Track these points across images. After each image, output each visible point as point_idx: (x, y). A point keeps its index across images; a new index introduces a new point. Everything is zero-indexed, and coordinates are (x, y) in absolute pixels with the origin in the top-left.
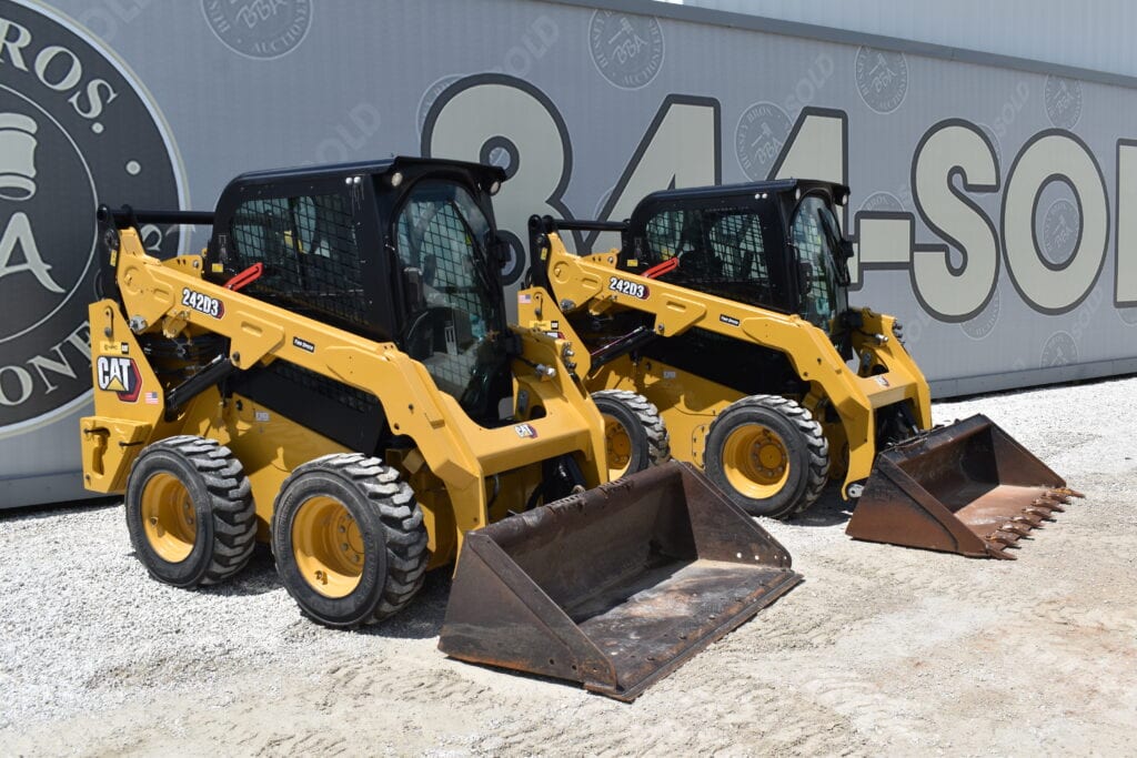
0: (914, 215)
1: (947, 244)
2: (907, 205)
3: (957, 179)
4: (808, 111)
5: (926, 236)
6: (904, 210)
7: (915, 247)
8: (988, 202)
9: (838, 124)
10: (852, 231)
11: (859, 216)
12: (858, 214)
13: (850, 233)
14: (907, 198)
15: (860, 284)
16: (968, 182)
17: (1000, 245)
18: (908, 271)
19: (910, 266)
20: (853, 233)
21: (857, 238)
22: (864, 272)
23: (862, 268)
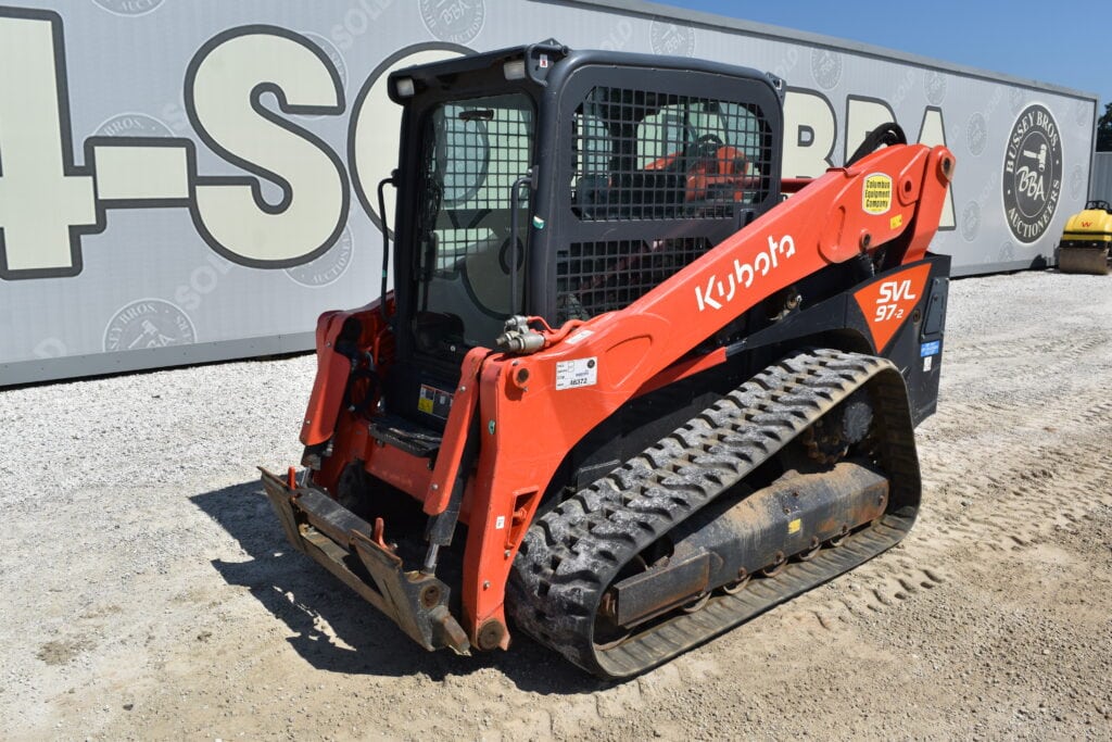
0: (195, 141)
1: (252, 176)
2: (184, 129)
3: (269, 101)
5: (209, 164)
6: (175, 136)
7: (195, 180)
8: (333, 130)
9: (46, 26)
10: (79, 160)
11: (91, 144)
12: (89, 139)
13: (76, 164)
14: (180, 121)
15: (100, 226)
16: (289, 103)
17: (349, 176)
18: (187, 209)
19: (191, 203)
20: (83, 164)
21: (89, 169)
22: (108, 211)
23: (102, 206)
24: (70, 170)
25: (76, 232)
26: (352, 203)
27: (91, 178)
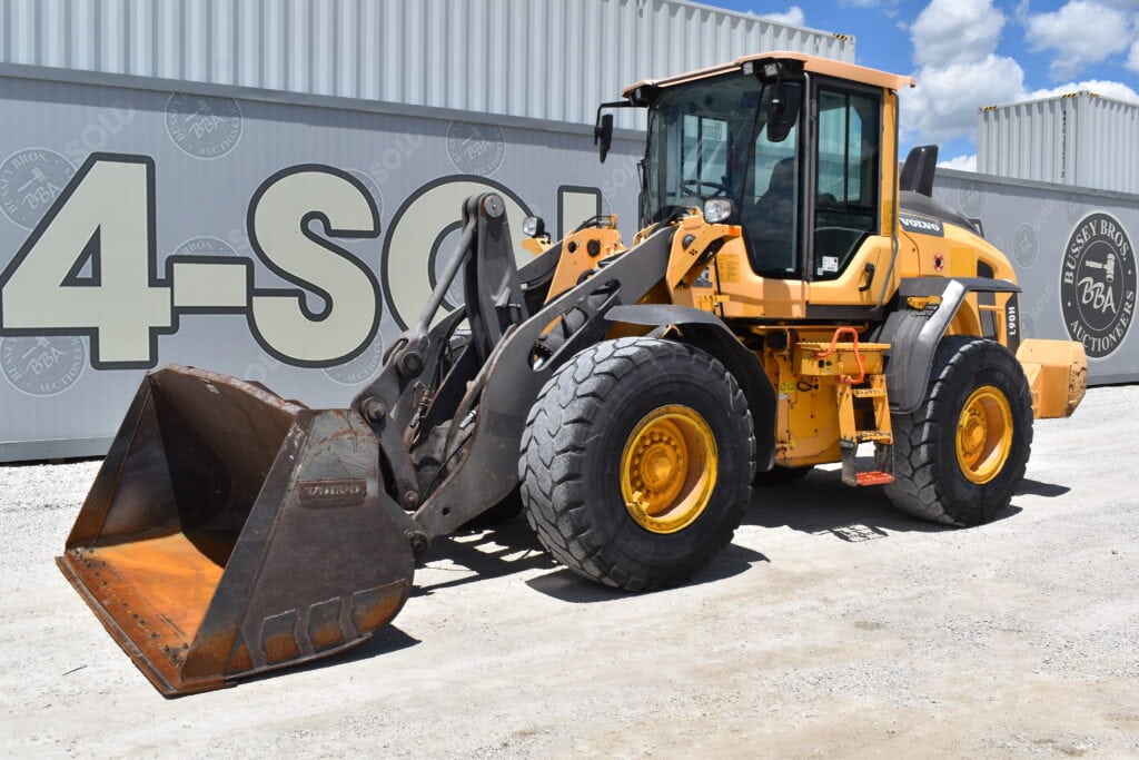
0: (254, 259)
1: (299, 289)
2: (244, 249)
3: (316, 226)
4: (96, 157)
5: (264, 278)
6: (238, 255)
7: (252, 291)
8: (369, 250)
9: (141, 170)
10: (161, 275)
11: (171, 261)
12: (170, 258)
13: (159, 277)
14: (242, 243)
15: (174, 328)
16: (333, 228)
17: (382, 290)
18: (245, 316)
19: (247, 311)
20: (164, 277)
21: (169, 282)
22: (181, 316)
23: (177, 312)
24: (154, 282)
25: (155, 333)
26: (383, 312)
27: (169, 289)
